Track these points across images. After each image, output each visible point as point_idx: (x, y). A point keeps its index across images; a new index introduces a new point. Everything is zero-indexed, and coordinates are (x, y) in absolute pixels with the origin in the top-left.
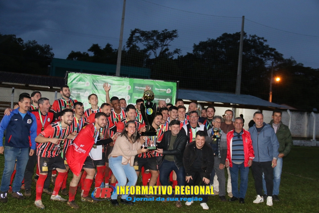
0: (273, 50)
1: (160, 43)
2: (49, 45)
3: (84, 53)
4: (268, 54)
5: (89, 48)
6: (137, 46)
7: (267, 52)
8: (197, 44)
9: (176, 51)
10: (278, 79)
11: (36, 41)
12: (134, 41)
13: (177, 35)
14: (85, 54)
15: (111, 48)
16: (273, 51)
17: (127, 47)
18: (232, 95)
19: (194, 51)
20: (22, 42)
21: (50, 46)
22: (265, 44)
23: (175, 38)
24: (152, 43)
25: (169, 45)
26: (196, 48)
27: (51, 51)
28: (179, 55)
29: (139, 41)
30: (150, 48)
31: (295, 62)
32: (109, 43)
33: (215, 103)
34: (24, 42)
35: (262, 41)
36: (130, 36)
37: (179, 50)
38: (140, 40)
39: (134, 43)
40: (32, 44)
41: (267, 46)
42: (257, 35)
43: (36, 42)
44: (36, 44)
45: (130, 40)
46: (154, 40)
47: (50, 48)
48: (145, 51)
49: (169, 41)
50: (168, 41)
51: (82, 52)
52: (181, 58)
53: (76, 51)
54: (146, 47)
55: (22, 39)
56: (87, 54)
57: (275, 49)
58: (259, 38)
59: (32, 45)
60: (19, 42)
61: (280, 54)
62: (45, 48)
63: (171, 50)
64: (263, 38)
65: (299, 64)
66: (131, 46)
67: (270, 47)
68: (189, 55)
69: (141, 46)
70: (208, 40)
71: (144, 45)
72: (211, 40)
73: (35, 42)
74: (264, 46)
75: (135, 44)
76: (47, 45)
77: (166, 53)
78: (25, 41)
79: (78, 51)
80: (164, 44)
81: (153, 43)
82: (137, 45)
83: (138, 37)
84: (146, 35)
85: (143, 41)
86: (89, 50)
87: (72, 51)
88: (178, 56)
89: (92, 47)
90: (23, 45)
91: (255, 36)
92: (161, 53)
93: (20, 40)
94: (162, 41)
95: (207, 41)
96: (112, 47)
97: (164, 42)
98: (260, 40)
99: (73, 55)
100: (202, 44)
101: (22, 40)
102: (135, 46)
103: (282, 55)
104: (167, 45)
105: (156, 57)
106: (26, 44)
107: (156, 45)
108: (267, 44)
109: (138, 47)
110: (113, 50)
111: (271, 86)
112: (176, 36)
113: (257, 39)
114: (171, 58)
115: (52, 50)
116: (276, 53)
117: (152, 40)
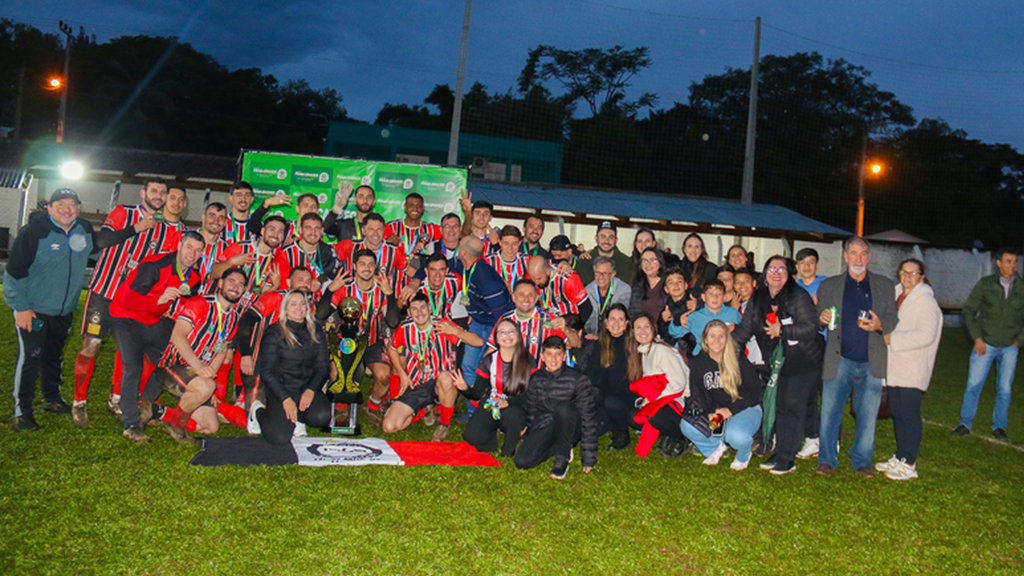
0: (888, 96)
1: (604, 79)
2: (334, 91)
3: (416, 107)
4: (876, 108)
5: (427, 96)
6: (545, 88)
7: (872, 101)
8: (700, 82)
9: (645, 100)
10: (876, 169)
11: (306, 81)
12: (537, 77)
13: (648, 60)
14: (420, 109)
15: (484, 92)
16: (887, 100)
17: (521, 90)
18: (730, 204)
19: (692, 98)
20: (274, 85)
21: (338, 92)
22: (867, 81)
23: (642, 68)
24: (585, 79)
25: (627, 85)
26: (697, 91)
27: (340, 104)
28: (653, 110)
29: (553, 77)
30: (580, 91)
31: (945, 126)
32: (480, 82)
33: (673, 222)
34: (280, 84)
35: (860, 74)
36: (526, 64)
37: (654, 96)
38: (555, 72)
39: (537, 81)
40: (296, 88)
41: (874, 88)
42: (846, 60)
43: (306, 84)
44: (306, 88)
45: (529, 73)
46: (590, 72)
47: (337, 96)
48: (568, 99)
49: (627, 74)
50: (624, 76)
51: (410, 106)
52: (660, 118)
53: (395, 104)
54: (567, 91)
55: (275, 77)
56: (425, 110)
57: (892, 95)
58: (851, 67)
59: (296, 92)
60: (269, 83)
61: (907, 107)
62: (327, 97)
63: (631, 96)
64: (861, 68)
65: (958, 131)
66: (531, 87)
67: (880, 89)
68: (679, 107)
69: (556, 87)
70: (726, 72)
71: (566, 85)
72: (735, 71)
73: (303, 83)
74: (866, 88)
75: (540, 83)
76: (331, 89)
77: (618, 104)
78: (282, 82)
79: (401, 103)
80: (615, 81)
81: (588, 80)
82: (545, 85)
83: (550, 66)
84: (569, 61)
85: (563, 76)
86: (428, 100)
87: (387, 104)
88: (652, 114)
89: (434, 92)
90: (276, 92)
91: (842, 61)
92: (605, 106)
93: (271, 79)
94: (610, 75)
95: (724, 75)
96: (487, 91)
97: (613, 76)
98: (855, 72)
99: (389, 114)
100: (711, 81)
101: (275, 81)
102: (539, 89)
103: (910, 109)
104: (622, 85)
105: (595, 114)
106: (284, 90)
107: (596, 85)
108: (872, 83)
109: (546, 91)
110: (490, 98)
111: (861, 185)
112: (644, 63)
113: (848, 69)
114: (633, 117)
115: (341, 100)
116: (895, 104)
117: (584, 71)
